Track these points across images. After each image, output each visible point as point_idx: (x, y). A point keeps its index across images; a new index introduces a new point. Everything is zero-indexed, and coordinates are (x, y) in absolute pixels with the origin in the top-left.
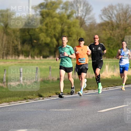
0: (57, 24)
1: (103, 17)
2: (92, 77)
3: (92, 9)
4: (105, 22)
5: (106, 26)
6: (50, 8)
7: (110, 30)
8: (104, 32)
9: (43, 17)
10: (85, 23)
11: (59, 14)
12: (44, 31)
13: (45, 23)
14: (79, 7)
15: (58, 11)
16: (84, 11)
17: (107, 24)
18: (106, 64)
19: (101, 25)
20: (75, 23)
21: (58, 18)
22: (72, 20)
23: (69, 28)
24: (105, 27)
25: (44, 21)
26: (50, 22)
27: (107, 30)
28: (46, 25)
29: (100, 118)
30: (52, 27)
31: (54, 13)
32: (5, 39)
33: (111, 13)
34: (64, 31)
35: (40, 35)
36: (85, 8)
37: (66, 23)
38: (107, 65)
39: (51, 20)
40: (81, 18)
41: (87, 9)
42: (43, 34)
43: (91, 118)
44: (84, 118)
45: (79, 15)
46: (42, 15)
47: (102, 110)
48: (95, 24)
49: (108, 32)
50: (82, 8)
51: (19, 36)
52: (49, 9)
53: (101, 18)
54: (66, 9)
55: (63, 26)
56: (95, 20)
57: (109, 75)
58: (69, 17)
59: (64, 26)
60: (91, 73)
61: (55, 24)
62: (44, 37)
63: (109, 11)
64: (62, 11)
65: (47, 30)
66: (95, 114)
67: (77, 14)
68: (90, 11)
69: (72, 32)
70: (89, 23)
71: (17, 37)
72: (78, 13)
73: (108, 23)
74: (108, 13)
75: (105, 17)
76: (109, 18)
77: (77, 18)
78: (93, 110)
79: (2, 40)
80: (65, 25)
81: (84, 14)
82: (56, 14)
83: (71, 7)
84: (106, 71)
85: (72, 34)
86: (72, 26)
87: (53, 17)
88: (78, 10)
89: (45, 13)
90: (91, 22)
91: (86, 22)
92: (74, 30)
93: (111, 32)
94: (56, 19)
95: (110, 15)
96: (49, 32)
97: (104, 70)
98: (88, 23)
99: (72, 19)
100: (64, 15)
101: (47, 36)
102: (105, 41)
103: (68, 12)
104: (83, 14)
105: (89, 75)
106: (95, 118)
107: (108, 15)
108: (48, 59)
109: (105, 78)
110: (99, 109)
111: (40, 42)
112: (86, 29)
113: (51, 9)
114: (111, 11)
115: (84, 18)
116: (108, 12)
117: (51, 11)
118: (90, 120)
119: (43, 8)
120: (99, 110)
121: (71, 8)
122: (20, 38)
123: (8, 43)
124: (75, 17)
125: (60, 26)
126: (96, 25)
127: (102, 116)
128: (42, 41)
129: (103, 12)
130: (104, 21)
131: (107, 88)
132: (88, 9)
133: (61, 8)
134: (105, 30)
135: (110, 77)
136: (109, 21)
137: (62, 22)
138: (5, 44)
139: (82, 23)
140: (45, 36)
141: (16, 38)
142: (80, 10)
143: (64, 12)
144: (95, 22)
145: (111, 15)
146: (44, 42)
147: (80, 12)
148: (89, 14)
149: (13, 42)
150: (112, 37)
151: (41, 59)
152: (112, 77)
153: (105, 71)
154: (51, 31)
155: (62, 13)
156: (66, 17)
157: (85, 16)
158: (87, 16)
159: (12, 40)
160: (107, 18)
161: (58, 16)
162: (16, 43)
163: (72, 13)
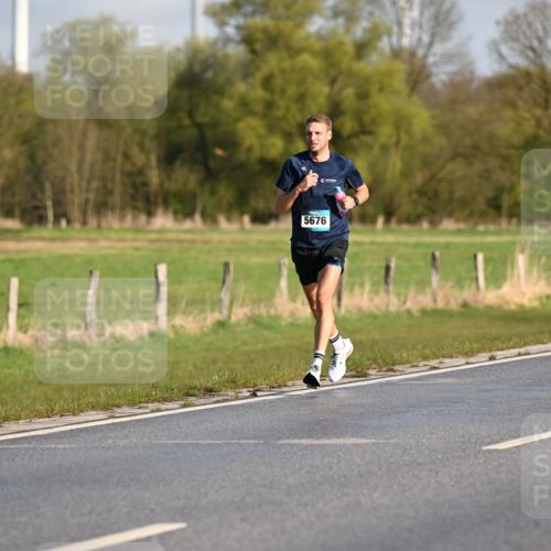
0: (310, 80)
1: (505, 49)
2: (460, 301)
3: (460, 18)
4: (512, 71)
5: (520, 89)
6: (281, 10)
7: (536, 104)
8: (509, 113)
9: (253, 52)
10: (428, 76)
11: (319, 36)
12: (259, 108)
13: (259, 76)
14: (403, 9)
15: (316, 24)
16: (425, 27)
17: (522, 81)
18: (518, 249)
19: (496, 84)
20: (389, 74)
21: (314, 54)
22: (374, 62)
23: (363, 96)
24: (512, 93)
25: (258, 68)
26: (283, 72)
27: (521, 103)
28: (267, 82)
29: (493, 475)
30: (292, 91)
31: (301, 34)
32: (91, 142)
33: (541, 33)
34: (343, 108)
35: (241, 125)
36: (428, 13)
37: (350, 74)
38: (522, 251)
39: (287, 64)
40: (413, 54)
41: (436, 17)
42: (254, 122)
43: (456, 476)
44: (424, 473)
45: (406, 42)
46: (248, 40)
47: (502, 440)
48: (472, 80)
49: (527, 115)
50: (416, 13)
51: (152, 132)
52: (276, 18)
53: (495, 55)
54: (351, 18)
55: (336, 87)
56: (471, 63)
57: (529, 295)
58: (362, 49)
59: (341, 90)
60: (453, 287)
61: (302, 82)
62: (259, 136)
63: (530, 25)
64: (332, 24)
65: (270, 105)
66: (472, 457)
67: (394, 39)
68: (451, 26)
69: (373, 112)
70: (447, 74)
71: (143, 133)
72: (401, 34)
73: (527, 75)
74: (528, 32)
75: (512, 49)
76: (530, 54)
77: (396, 53)
78: (463, 443)
79: (82, 147)
80: (345, 86)
81: (426, 38)
82: (308, 37)
83: (369, 8)
84: (516, 277)
85: (374, 121)
86: (374, 89)
87: (294, 51)
88: (400, 24)
89: (259, 36)
90: (455, 73)
91: (435, 70)
92: (383, 103)
93: (538, 112)
94: (306, 59)
95: (535, 43)
96: (280, 113)
97: (509, 272)
98: (444, 77)
99: (374, 57)
100: (341, 43)
101: (271, 128)
102: (512, 152)
103: (360, 30)
104: (420, 39)
105: (446, 296)
106: (471, 474)
107: (526, 43)
108: (272, 225)
109: (513, 307)
110: (487, 440)
111: (241, 156)
112: (431, 100)
113: (288, 17)
114: (538, 26)
115: (425, 57)
116: (524, 27)
117: (287, 26)
118: (452, 483)
119: (254, 13)
120: (490, 444)
121: (371, 14)
122: (157, 137)
123: (108, 158)
124: (387, 49)
125: (326, 90)
126: (475, 85)
127: (500, 465)
128: (250, 149)
129: (506, 31)
130: (511, 66)
131: (522, 350)
132: (441, 18)
133: (329, 13)
134: (513, 105)
135: (536, 304)
136: (532, 69)
137: (333, 72)
138: (93, 164)
139: (418, 77)
140: (262, 131)
141: (137, 138)
142: (407, 22)
143: (341, 30)
144: (472, 73)
145: (541, 41)
146: (256, 154)
147: (407, 31)
148: (445, 39)
149: (126, 156)
150: (541, 133)
151: (242, 229)
152: (542, 304)
153: (512, 276)
154: (287, 109)
155: (333, 33)
156: (350, 48)
157: (431, 44)
158: (438, 48)
159: (121, 149)
160: (522, 53)
161: (317, 45)
162: (139, 159)
163: (375, 34)
